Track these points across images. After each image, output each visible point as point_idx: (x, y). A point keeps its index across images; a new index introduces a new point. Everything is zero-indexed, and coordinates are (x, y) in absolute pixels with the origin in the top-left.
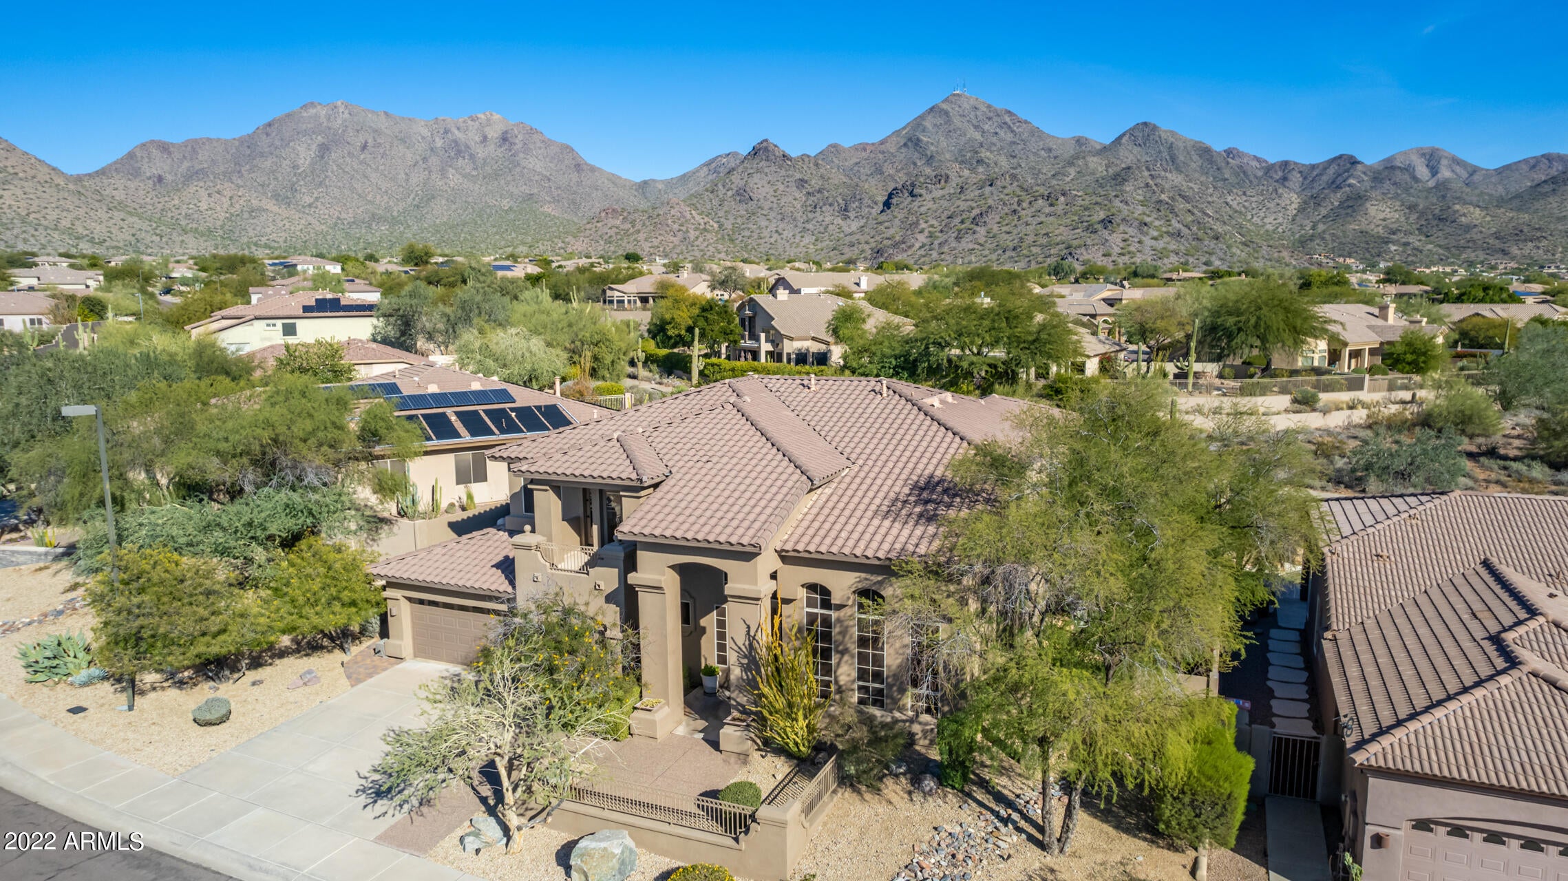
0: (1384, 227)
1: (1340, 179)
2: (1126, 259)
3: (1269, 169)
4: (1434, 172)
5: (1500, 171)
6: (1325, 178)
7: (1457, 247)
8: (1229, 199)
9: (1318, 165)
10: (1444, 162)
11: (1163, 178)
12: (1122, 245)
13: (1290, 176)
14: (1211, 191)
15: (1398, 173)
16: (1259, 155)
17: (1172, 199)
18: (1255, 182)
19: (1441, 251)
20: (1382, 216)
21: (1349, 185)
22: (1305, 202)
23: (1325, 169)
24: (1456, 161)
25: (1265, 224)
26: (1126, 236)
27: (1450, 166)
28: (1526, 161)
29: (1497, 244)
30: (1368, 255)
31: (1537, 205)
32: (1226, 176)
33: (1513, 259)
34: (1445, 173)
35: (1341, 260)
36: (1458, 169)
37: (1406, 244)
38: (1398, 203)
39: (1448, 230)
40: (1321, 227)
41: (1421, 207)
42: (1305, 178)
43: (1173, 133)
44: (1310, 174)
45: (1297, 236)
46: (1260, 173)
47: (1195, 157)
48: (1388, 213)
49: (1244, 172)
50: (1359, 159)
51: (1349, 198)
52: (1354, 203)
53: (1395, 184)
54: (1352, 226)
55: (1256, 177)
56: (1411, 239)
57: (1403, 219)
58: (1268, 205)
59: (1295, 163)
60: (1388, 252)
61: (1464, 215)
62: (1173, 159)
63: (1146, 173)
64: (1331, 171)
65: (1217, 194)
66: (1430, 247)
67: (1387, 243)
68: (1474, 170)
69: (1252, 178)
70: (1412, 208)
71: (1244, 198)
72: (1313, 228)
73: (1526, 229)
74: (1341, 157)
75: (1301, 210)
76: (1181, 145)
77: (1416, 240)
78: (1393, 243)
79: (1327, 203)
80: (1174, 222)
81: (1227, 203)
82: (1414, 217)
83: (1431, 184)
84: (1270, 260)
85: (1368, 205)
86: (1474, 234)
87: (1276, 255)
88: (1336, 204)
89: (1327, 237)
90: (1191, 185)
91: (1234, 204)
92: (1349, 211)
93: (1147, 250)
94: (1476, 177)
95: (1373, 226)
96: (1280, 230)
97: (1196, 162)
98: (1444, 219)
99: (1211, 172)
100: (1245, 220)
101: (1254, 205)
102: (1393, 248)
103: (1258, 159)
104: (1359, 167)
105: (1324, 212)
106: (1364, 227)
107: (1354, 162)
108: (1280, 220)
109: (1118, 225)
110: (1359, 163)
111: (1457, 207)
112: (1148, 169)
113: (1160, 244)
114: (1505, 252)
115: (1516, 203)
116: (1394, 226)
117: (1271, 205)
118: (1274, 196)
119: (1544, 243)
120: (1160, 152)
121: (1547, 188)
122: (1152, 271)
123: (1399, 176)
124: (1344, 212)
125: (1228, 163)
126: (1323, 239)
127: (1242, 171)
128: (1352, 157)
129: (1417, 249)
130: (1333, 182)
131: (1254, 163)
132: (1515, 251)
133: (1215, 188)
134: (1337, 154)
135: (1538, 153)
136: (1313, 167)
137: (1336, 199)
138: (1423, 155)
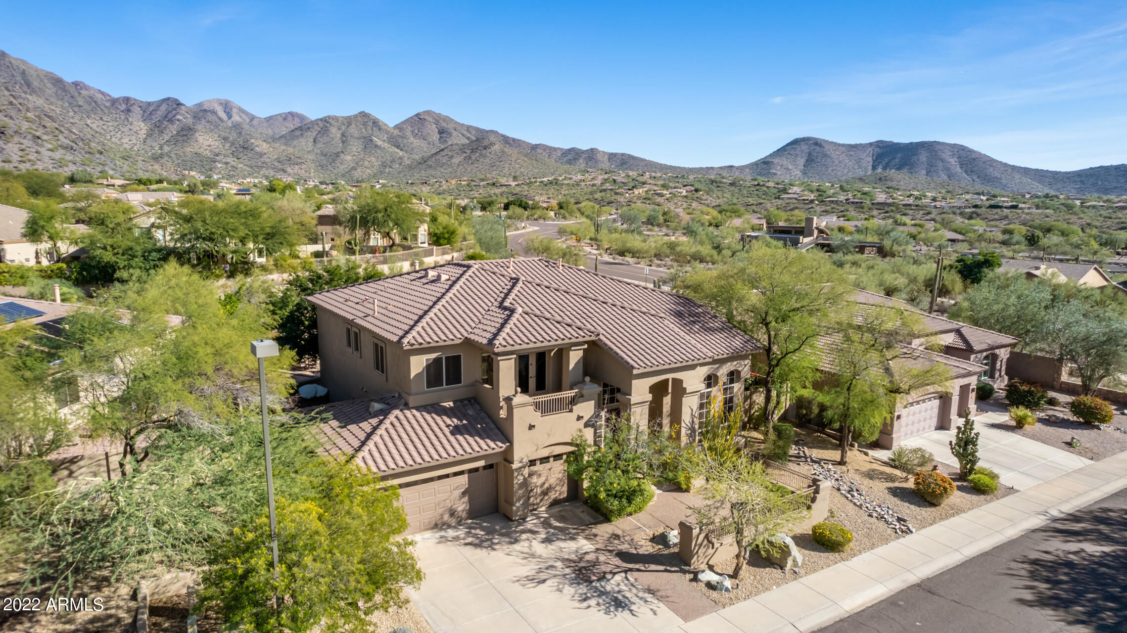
0: (210, 151)
1: (170, 115)
2: (28, 165)
3: (114, 101)
4: (230, 117)
5: (269, 119)
6: (159, 113)
7: (257, 166)
8: (89, 122)
9: (153, 103)
10: (234, 110)
11: (24, 99)
12: (20, 153)
13: (132, 108)
14: (71, 114)
15: (209, 114)
16: (102, 90)
17: (39, 117)
18: (106, 111)
19: (248, 169)
20: (207, 143)
21: (178, 120)
22: (151, 130)
23: (159, 106)
24: (242, 111)
25: (122, 144)
26: (23, 147)
27: (238, 113)
28: (280, 115)
29: (280, 166)
30: (203, 170)
31: (295, 143)
32: (80, 103)
33: (289, 175)
34: (236, 118)
35: (187, 172)
36: (243, 116)
37: (227, 163)
38: (216, 135)
39: (250, 155)
40: (166, 149)
41: (231, 139)
42: (144, 112)
43: (24, 62)
44: (148, 110)
45: (150, 154)
46: (108, 104)
47: (49, 85)
48: (211, 141)
49: (95, 102)
50: (182, 101)
51: (182, 129)
52: (186, 133)
53: (208, 122)
54: (189, 149)
55: (106, 107)
56: (229, 160)
57: (221, 146)
58: (123, 130)
59: (135, 100)
60: (215, 168)
61: (257, 146)
62: (29, 85)
63: (6, 93)
64: (163, 108)
65: (77, 117)
66: (241, 165)
67: (215, 162)
68: (253, 118)
69: (102, 107)
70: (225, 139)
71: (102, 122)
72: (161, 148)
73: (292, 157)
74: (168, 99)
75: (149, 135)
76: (32, 72)
77: (231, 160)
78: (219, 162)
79: (167, 131)
80: (61, 137)
81: (88, 125)
82: (227, 145)
83: (229, 124)
84: (147, 171)
85: (197, 135)
86: (265, 159)
87: (150, 167)
88: (175, 132)
89: (173, 156)
90: (52, 107)
91: (94, 126)
92: (185, 138)
93: (46, 159)
94: (255, 122)
95: (202, 150)
96: (135, 148)
97: (50, 90)
98: (246, 148)
99: (66, 98)
100: (105, 139)
101: (111, 128)
102: (219, 165)
103: (103, 93)
104: (183, 107)
105: (167, 138)
106: (197, 150)
107: (179, 104)
108: (134, 141)
109: (12, 136)
110: (182, 104)
111: (253, 141)
112: (8, 90)
113: (58, 155)
114: (284, 171)
115: (283, 140)
116: (217, 151)
117: (125, 129)
118: (126, 123)
119: (304, 166)
120: (13, 76)
121: (298, 133)
122: (88, 178)
123: (210, 117)
124: (181, 139)
125: (80, 93)
126: (170, 157)
127: (92, 100)
128: (176, 100)
129: (232, 166)
130: (166, 117)
131: (100, 96)
132: (289, 170)
133: (75, 112)
134: (166, 97)
135: (286, 111)
136: (149, 104)
137: (173, 129)
138: (221, 104)
